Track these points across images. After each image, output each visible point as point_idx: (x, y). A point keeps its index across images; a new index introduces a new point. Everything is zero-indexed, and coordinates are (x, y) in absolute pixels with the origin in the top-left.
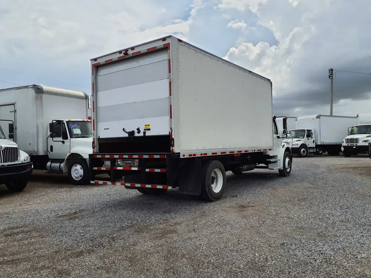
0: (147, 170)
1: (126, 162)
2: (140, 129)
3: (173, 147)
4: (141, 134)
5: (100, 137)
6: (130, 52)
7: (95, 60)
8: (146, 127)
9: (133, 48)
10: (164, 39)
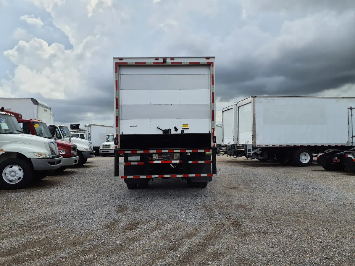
0: (190, 162)
1: (163, 156)
2: (177, 127)
3: (215, 143)
4: (179, 132)
5: (123, 134)
6: (169, 61)
7: (121, 59)
8: (184, 127)
9: (172, 59)
10: (208, 58)
